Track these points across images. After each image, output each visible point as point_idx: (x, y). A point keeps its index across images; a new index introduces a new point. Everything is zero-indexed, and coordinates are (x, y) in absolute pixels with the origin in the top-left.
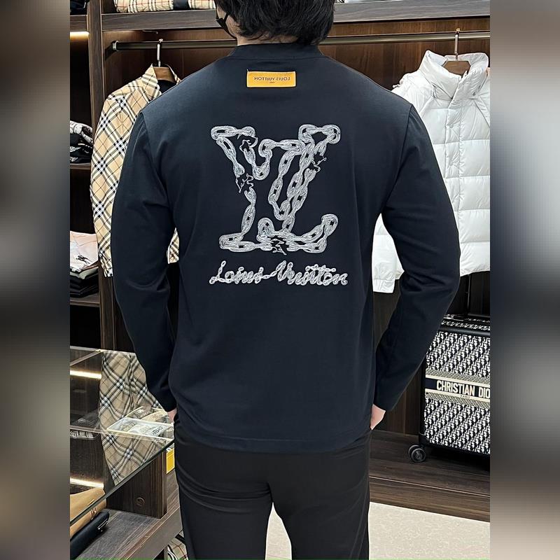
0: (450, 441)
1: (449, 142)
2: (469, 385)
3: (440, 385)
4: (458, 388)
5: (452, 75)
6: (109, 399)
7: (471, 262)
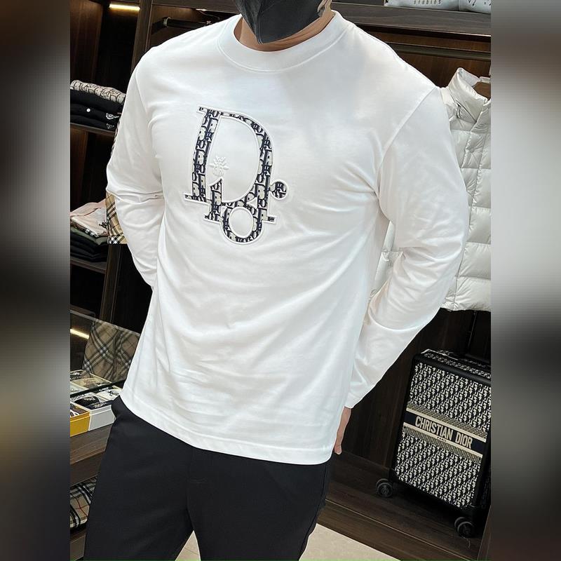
0: (419, 483)
1: (466, 167)
2: (448, 428)
3: (419, 422)
4: (436, 428)
5: (478, 97)
6: (91, 364)
7: (468, 298)
